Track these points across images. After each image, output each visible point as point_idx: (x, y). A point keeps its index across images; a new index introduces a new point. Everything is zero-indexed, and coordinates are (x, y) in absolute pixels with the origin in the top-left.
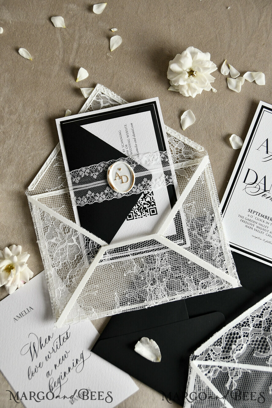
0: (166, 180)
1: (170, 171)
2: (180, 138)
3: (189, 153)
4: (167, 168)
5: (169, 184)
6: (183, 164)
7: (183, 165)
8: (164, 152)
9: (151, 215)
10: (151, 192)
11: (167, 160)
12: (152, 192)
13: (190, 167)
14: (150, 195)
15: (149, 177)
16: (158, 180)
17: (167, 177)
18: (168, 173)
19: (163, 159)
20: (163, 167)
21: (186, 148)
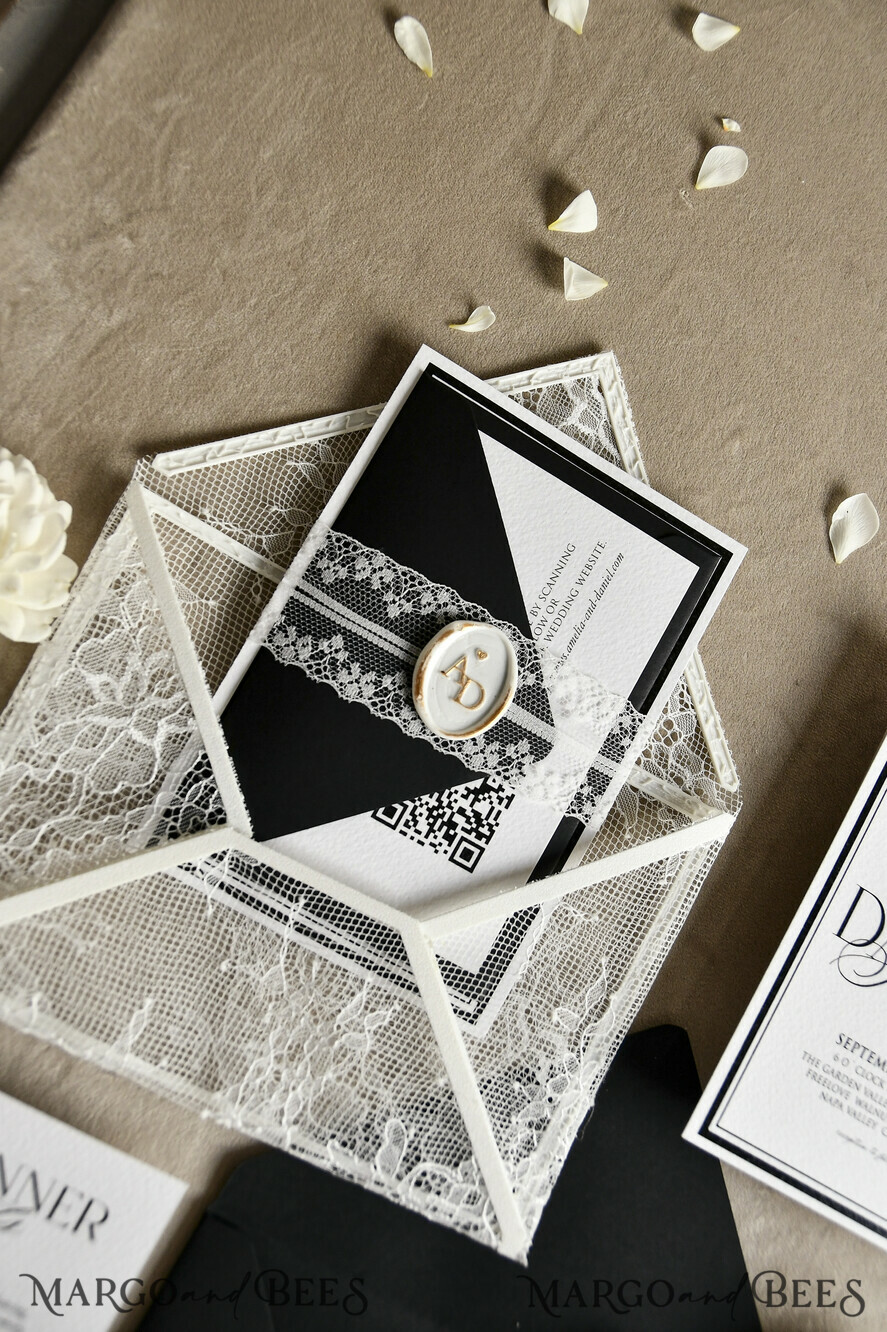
0: (579, 797)
1: (607, 780)
2: (700, 702)
3: (689, 763)
4: (605, 765)
5: (577, 815)
6: (648, 779)
7: (648, 783)
8: (638, 715)
9: (451, 859)
10: (508, 792)
11: (625, 742)
12: (510, 799)
13: (660, 806)
14: (501, 800)
15: (541, 748)
16: (556, 779)
17: (586, 791)
18: (597, 781)
19: (617, 731)
20: (602, 753)
21: (695, 743)
